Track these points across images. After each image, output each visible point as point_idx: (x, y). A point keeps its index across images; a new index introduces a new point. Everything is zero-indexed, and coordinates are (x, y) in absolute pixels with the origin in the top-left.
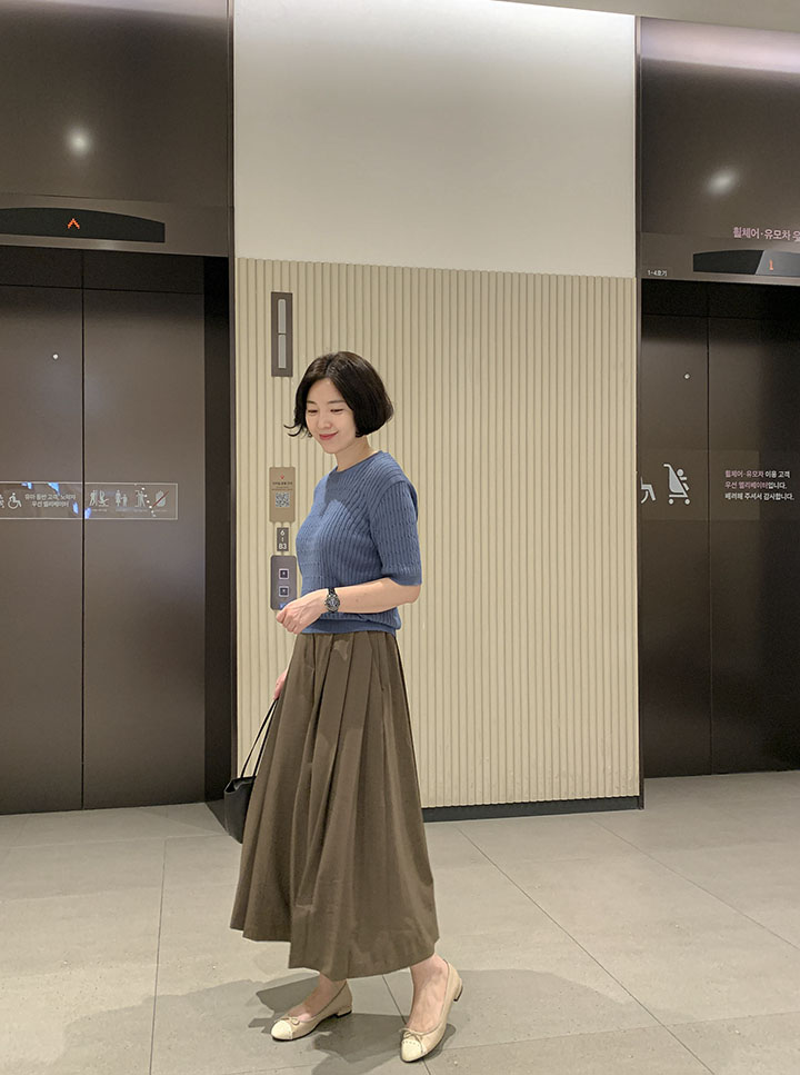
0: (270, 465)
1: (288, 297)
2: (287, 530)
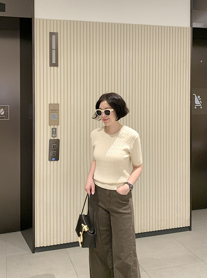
0: (49, 103)
1: (56, 34)
2: (56, 129)
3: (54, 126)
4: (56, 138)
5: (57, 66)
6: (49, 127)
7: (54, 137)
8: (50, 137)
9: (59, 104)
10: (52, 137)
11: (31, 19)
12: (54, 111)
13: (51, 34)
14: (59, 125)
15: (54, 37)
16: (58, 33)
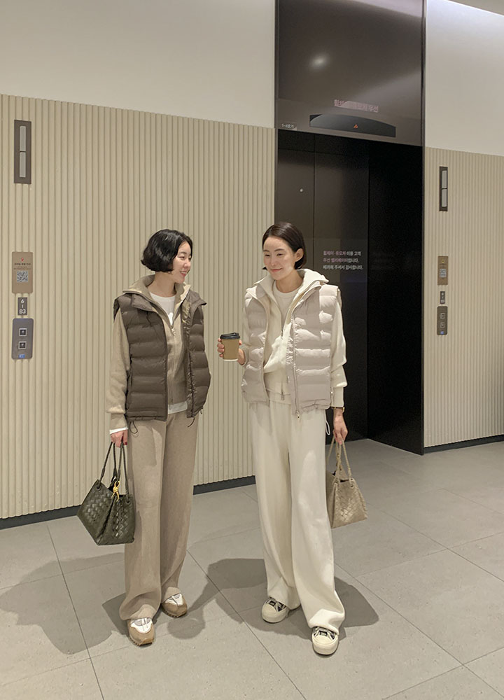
0: (12, 250)
1: (28, 124)
2: (26, 299)
3: (22, 293)
4: (25, 317)
5: (29, 182)
6: (12, 295)
7: (22, 314)
9: (32, 253)
10: (19, 314)
12: (23, 266)
13: (18, 124)
14: (32, 292)
15: (23, 129)
16: (30, 122)
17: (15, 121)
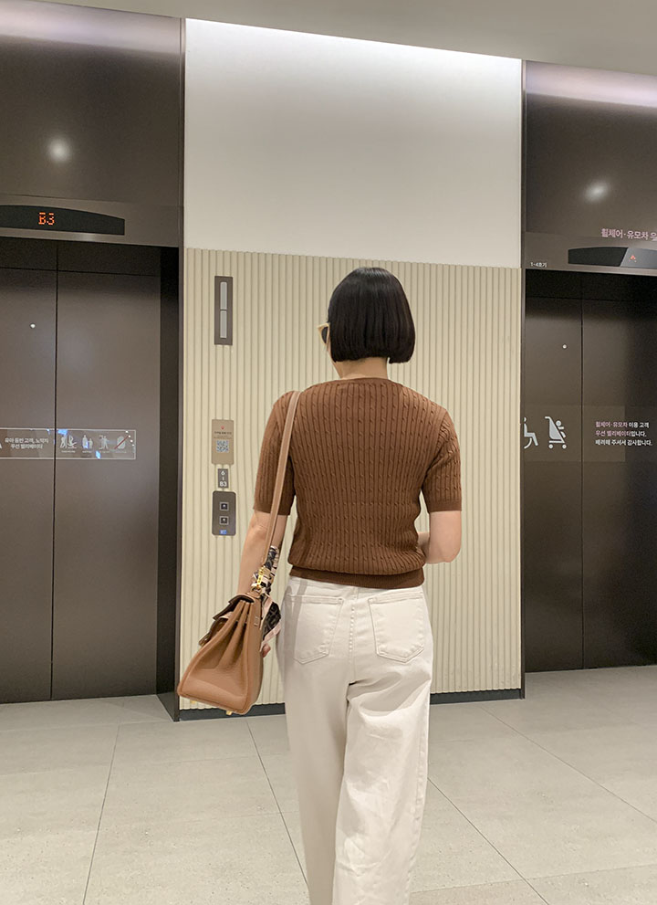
0: (212, 417)
1: (229, 280)
2: (226, 471)
4: (226, 490)
5: (231, 344)
6: (212, 466)
7: (223, 487)
8: (214, 487)
9: (233, 421)
10: (219, 486)
11: (177, 249)
12: (224, 435)
13: (218, 280)
14: (233, 463)
15: (224, 285)
16: (232, 278)
17: (216, 277)
